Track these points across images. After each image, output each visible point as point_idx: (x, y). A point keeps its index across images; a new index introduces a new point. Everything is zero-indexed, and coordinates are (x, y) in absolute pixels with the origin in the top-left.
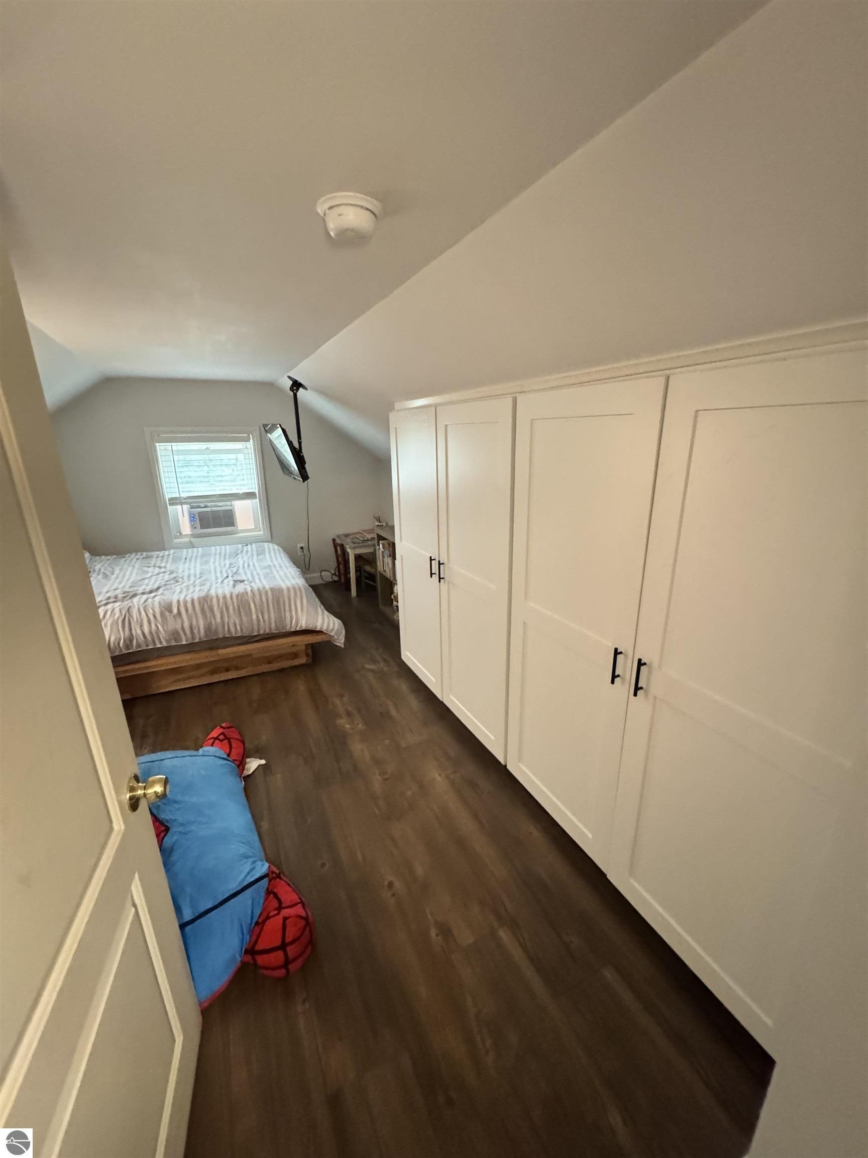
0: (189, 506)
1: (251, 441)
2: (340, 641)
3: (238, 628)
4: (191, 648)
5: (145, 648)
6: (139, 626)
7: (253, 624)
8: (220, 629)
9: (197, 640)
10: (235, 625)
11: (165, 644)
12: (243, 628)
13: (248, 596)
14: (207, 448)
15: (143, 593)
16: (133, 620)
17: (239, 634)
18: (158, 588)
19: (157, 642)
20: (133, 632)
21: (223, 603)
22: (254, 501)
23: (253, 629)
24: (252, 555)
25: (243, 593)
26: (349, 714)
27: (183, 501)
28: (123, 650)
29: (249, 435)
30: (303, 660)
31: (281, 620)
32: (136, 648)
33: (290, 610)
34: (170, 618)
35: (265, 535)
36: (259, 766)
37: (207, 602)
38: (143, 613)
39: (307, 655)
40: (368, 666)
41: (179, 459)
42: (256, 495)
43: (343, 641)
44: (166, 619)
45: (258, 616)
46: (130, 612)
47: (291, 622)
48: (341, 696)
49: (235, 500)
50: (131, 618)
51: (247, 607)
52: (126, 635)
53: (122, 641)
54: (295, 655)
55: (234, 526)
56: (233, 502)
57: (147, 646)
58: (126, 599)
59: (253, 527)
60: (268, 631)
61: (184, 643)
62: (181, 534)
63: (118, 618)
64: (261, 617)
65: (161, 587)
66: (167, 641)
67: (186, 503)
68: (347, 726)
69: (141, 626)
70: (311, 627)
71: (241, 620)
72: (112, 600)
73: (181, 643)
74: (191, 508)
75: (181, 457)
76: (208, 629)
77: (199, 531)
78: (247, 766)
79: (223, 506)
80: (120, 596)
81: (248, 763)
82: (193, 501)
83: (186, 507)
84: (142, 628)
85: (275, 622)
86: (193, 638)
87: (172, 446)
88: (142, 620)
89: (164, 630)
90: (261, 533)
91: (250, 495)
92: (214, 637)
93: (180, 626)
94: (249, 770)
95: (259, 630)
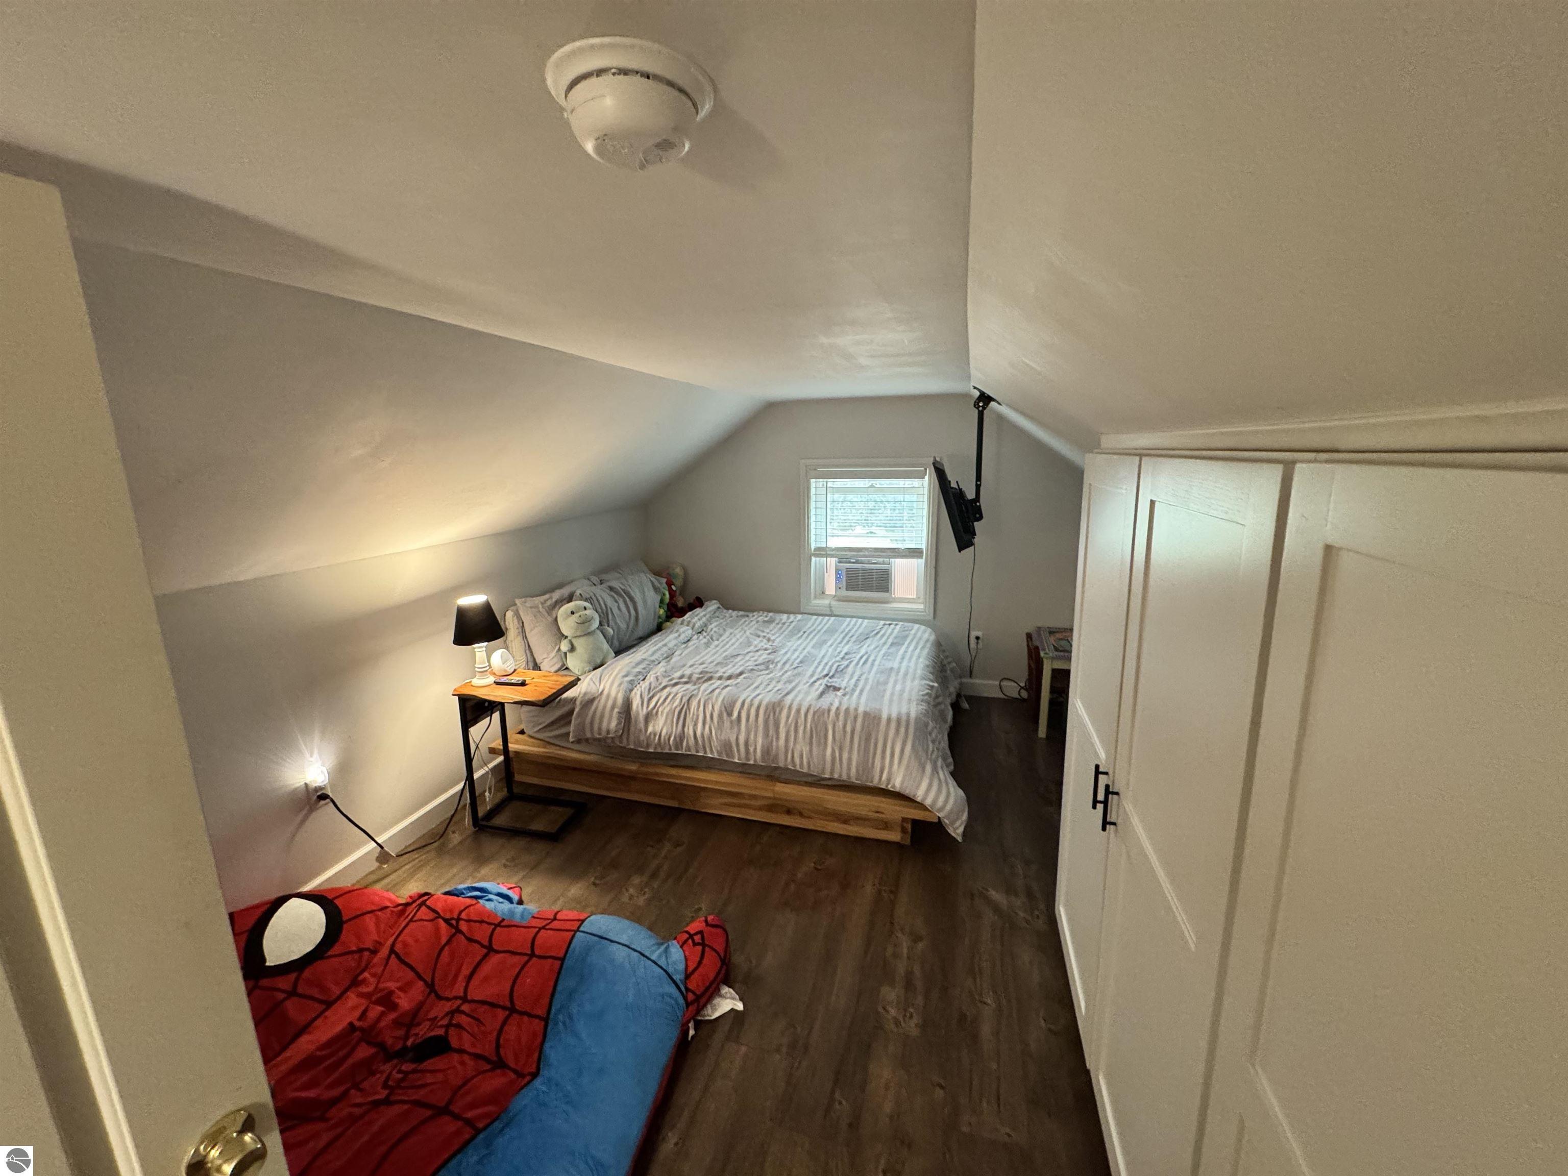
0: (837, 559)
1: (927, 477)
2: (957, 830)
3: (805, 760)
4: (745, 769)
5: (694, 752)
6: (693, 723)
7: (824, 764)
8: (782, 757)
9: (752, 762)
10: (801, 757)
11: (716, 756)
12: (811, 763)
13: (829, 717)
14: (872, 486)
15: (720, 678)
16: (690, 713)
17: (805, 770)
18: (741, 674)
19: (708, 750)
20: (686, 730)
21: (792, 721)
22: (920, 560)
23: (824, 769)
24: (885, 643)
25: (824, 710)
26: (909, 985)
27: (828, 553)
28: (673, 748)
29: (926, 469)
30: (894, 836)
31: (866, 766)
32: (686, 751)
33: (883, 758)
34: (727, 724)
35: (925, 612)
36: (732, 1010)
37: (774, 713)
38: (701, 708)
39: (904, 830)
40: (994, 895)
41: (833, 499)
42: (922, 552)
43: (961, 830)
44: (723, 722)
45: (833, 751)
46: (690, 702)
47: (881, 777)
48: (916, 939)
49: (895, 557)
50: (688, 711)
51: (822, 734)
52: (678, 732)
53: (672, 739)
54: (886, 825)
55: (888, 592)
56: (892, 560)
57: (697, 752)
58: (700, 681)
59: (915, 597)
60: (844, 777)
61: (737, 761)
62: (823, 593)
63: (676, 707)
64: (837, 755)
65: (745, 673)
66: (719, 753)
67: (832, 556)
68: (893, 1012)
69: (695, 725)
70: (907, 792)
71: (811, 751)
72: (684, 680)
73: (732, 760)
74: (840, 562)
75: (836, 496)
76: (767, 751)
77: (844, 593)
78: (717, 1001)
79: (877, 564)
80: (696, 676)
81: (721, 996)
82: (844, 555)
83: (832, 562)
84: (695, 727)
85: (857, 771)
86: (748, 759)
87: (827, 482)
88: (698, 716)
89: (717, 738)
90: (921, 606)
91: (914, 553)
92: (773, 763)
93: (735, 737)
94: (714, 1009)
95: (832, 773)
